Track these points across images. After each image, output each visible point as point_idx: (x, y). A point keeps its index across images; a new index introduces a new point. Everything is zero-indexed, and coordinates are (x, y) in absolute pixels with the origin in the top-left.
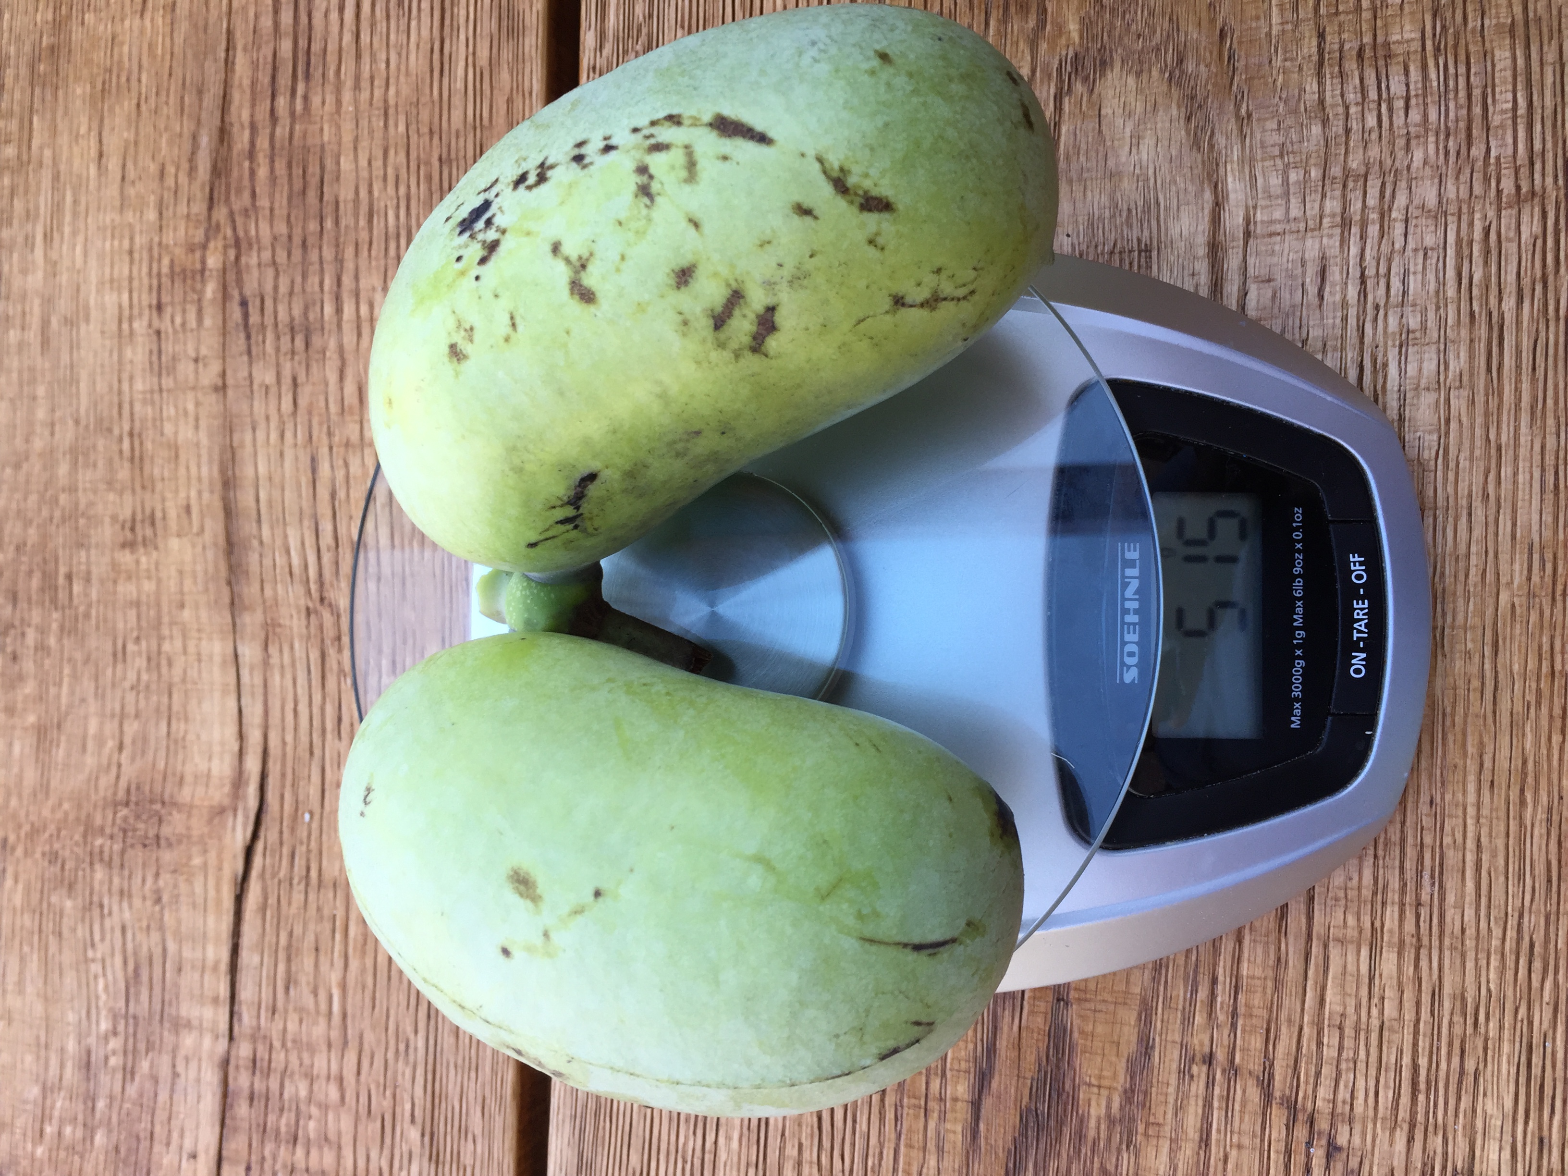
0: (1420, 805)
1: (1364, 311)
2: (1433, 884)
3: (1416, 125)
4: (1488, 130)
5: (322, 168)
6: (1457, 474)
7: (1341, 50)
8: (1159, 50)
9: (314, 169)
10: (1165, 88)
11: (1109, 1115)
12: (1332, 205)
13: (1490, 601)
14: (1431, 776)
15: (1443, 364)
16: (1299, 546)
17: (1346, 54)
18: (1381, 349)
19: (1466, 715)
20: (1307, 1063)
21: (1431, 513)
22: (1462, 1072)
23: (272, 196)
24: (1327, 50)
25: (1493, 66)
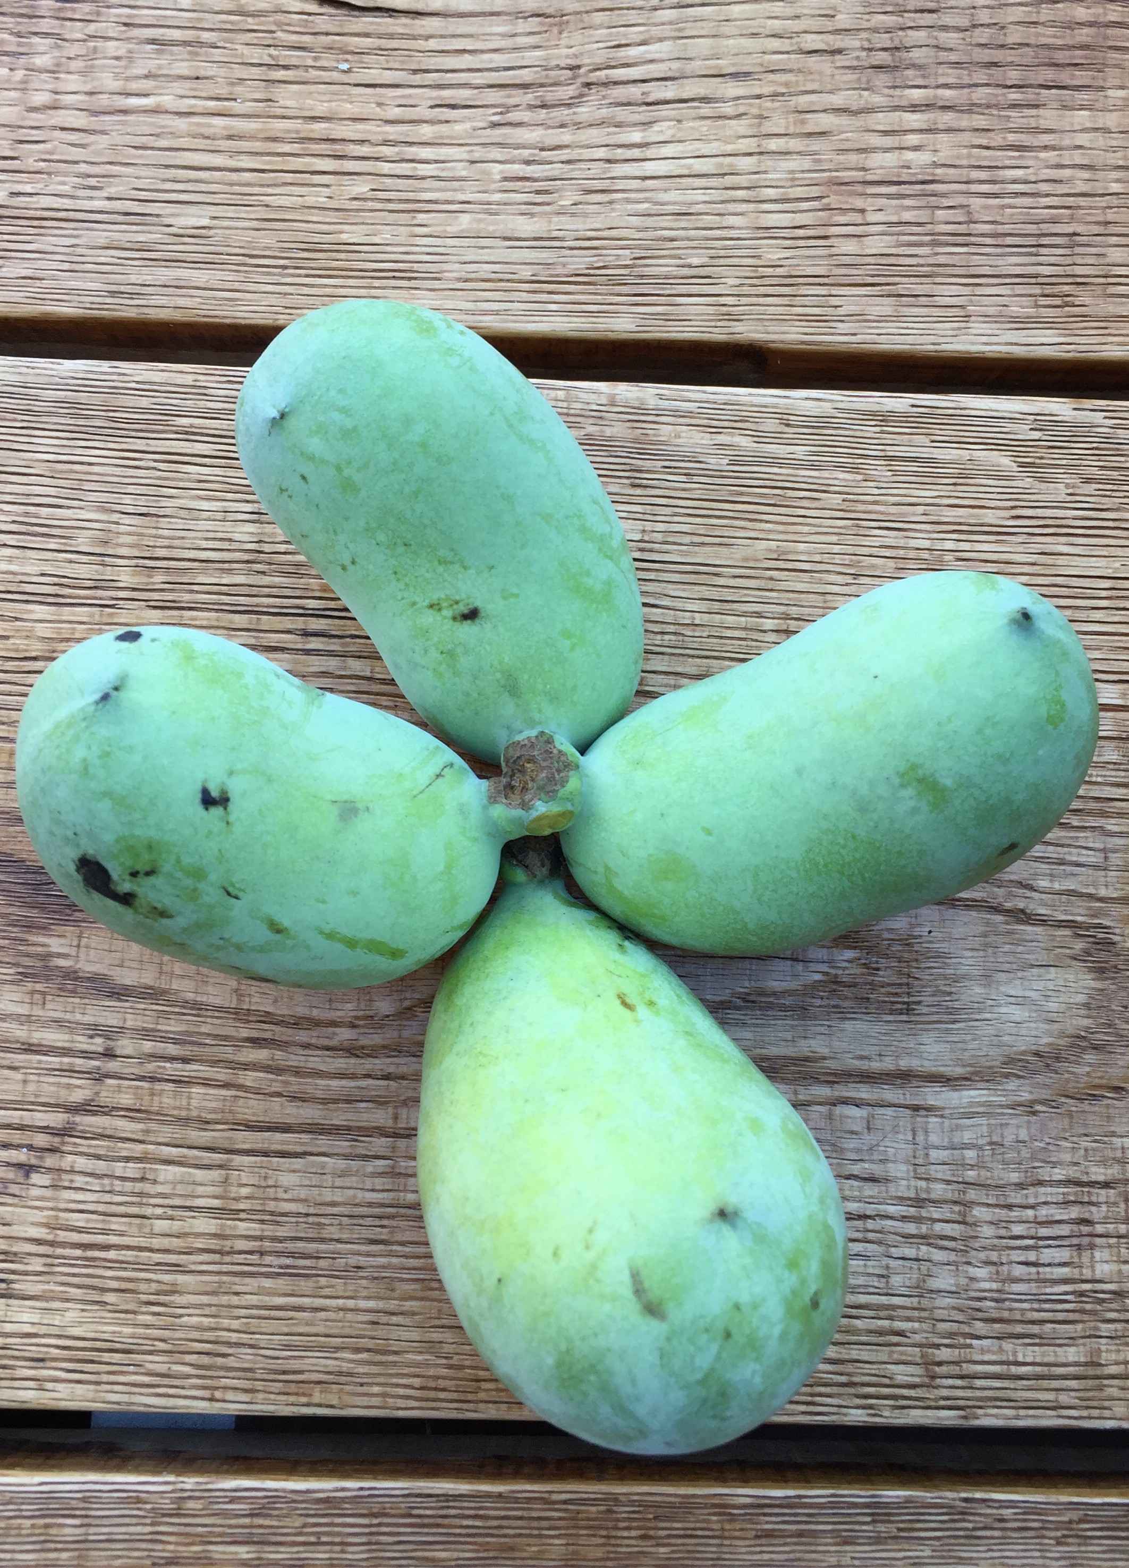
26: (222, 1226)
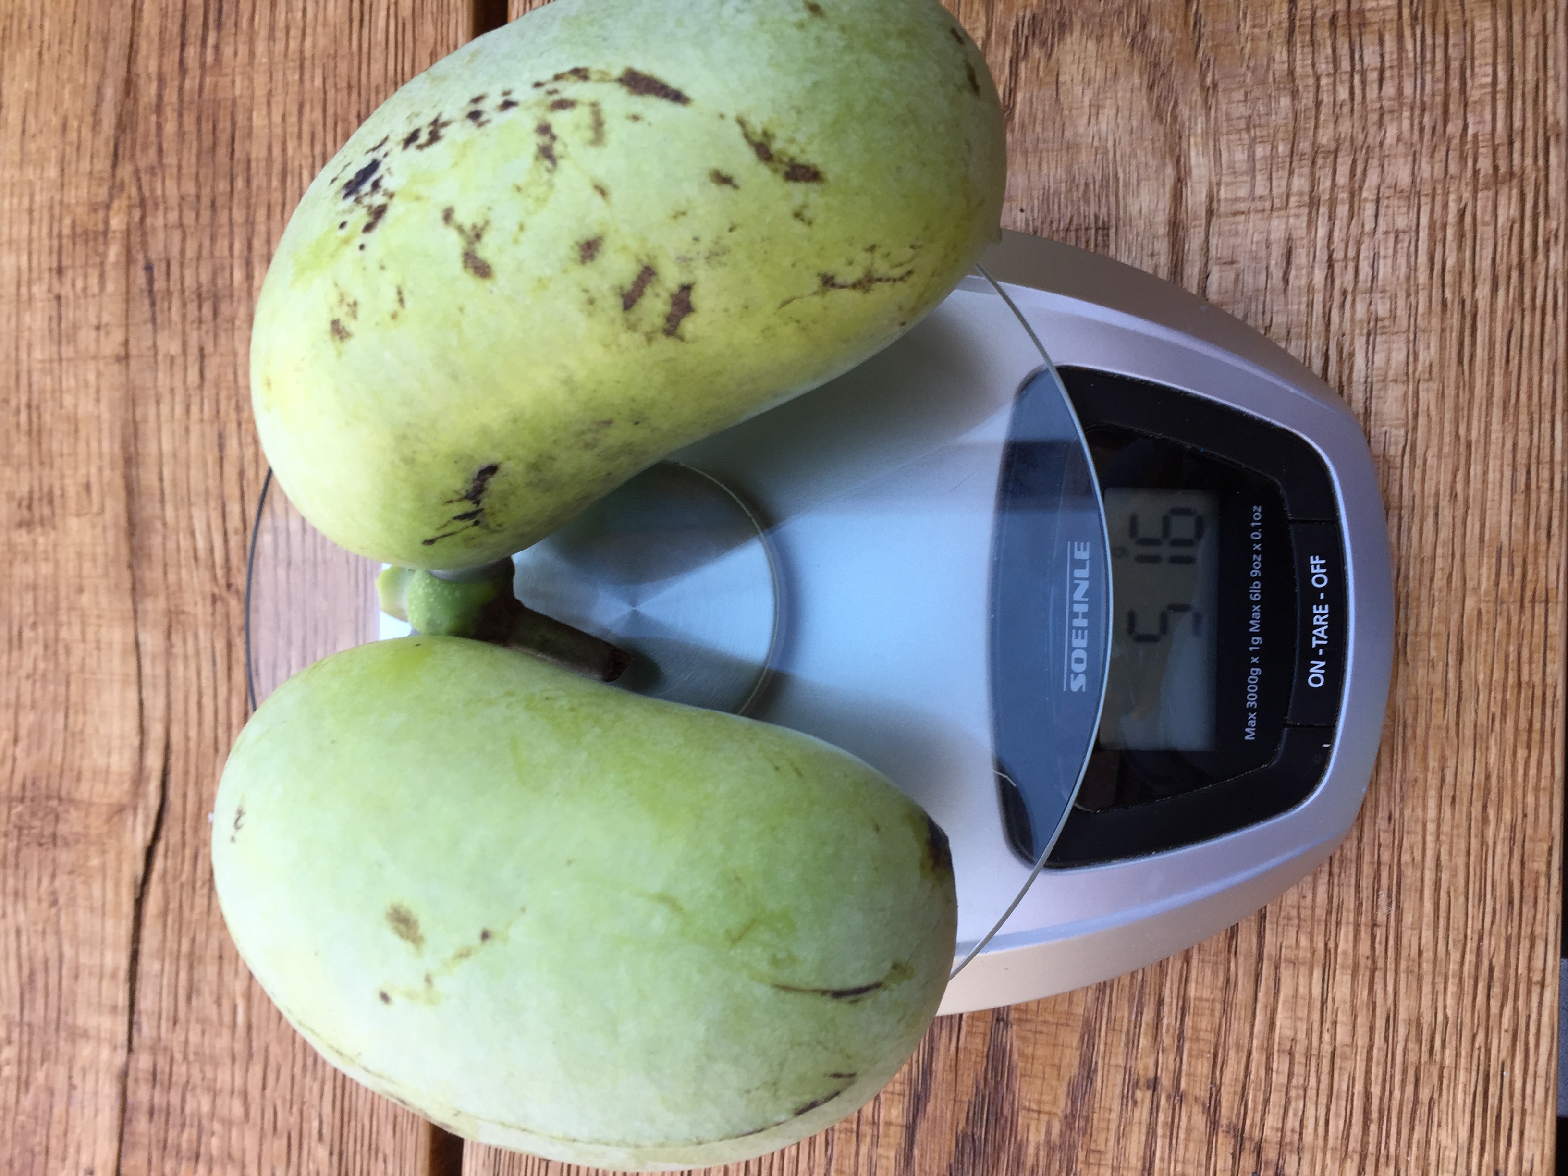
0: (1378, 821)
1: (1331, 296)
2: (1390, 904)
3: (1391, 99)
4: (1466, 106)
5: (234, 124)
6: (1424, 472)
7: (1313, 17)
8: (1121, 13)
9: (224, 125)
10: (1126, 54)
11: (1048, 1142)
12: (1300, 183)
13: (1456, 607)
14: (1390, 789)
15: (1413, 355)
16: (1257, 547)
17: (1318, 21)
18: (1347, 337)
19: (1428, 727)
20: (1255, 1089)
21: (1396, 512)
22: (1416, 1101)
23: (180, 152)
24: (1298, 17)
25: (1473, 37)
26: (1343, 967)
